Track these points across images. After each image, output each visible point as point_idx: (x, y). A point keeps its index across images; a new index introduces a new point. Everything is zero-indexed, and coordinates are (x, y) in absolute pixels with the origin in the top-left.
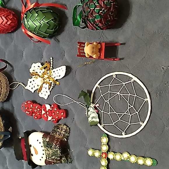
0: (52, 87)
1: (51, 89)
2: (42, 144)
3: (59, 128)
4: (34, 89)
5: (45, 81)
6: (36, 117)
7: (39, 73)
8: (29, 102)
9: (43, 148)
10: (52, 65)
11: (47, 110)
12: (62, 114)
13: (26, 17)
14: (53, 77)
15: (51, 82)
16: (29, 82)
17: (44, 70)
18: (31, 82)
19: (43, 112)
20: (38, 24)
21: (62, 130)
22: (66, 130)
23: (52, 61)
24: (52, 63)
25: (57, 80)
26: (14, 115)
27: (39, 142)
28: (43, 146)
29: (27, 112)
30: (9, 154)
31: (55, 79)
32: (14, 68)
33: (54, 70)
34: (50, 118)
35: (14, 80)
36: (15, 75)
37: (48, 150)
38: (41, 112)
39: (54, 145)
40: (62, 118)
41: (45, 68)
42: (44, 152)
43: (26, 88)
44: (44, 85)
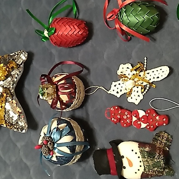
0: (146, 90)
1: (145, 92)
2: (139, 154)
3: (160, 136)
4: (121, 93)
5: (137, 84)
6: (125, 125)
7: (127, 75)
8: (116, 108)
9: (141, 159)
10: (145, 66)
11: (141, 116)
12: (164, 120)
14: (148, 79)
15: (145, 84)
16: (113, 86)
17: (135, 72)
18: (115, 86)
19: (134, 119)
20: (141, 19)
21: (163, 138)
22: (168, 138)
23: (146, 61)
24: (145, 64)
25: (152, 83)
26: (89, 123)
27: (134, 152)
28: (141, 157)
29: (113, 119)
30: (80, 169)
31: (151, 81)
32: (91, 71)
33: (148, 71)
35: (90, 84)
36: (91, 79)
37: (147, 161)
38: (132, 119)
40: (164, 124)
41: (136, 70)
42: (142, 164)
43: (109, 92)
44: (135, 89)
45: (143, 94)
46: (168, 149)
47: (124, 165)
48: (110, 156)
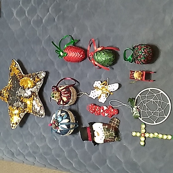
0: (108, 96)
1: (107, 97)
2: (103, 130)
3: (113, 120)
4: (95, 97)
5: (103, 92)
6: (97, 114)
7: (99, 87)
8: (92, 105)
9: (103, 132)
10: (108, 83)
11: (105, 109)
12: (116, 111)
13: (96, 55)
14: (109, 90)
15: (107, 92)
16: (91, 93)
17: (102, 86)
18: (93, 93)
19: (102, 111)
20: (104, 59)
21: (115, 121)
22: (118, 121)
23: (108, 80)
24: (108, 81)
25: (111, 92)
26: (79, 113)
27: (100, 128)
28: (103, 131)
29: (91, 111)
30: (73, 138)
31: (110, 91)
32: (80, 84)
33: (109, 85)
34: (106, 114)
35: (80, 91)
36: (80, 88)
37: (106, 133)
38: (100, 111)
39: (111, 130)
40: (116, 114)
41: (103, 84)
42: (104, 134)
43: (89, 96)
44: (103, 95)
45: (107, 98)
46: (117, 127)
47: (95, 135)
48: (88, 131)
